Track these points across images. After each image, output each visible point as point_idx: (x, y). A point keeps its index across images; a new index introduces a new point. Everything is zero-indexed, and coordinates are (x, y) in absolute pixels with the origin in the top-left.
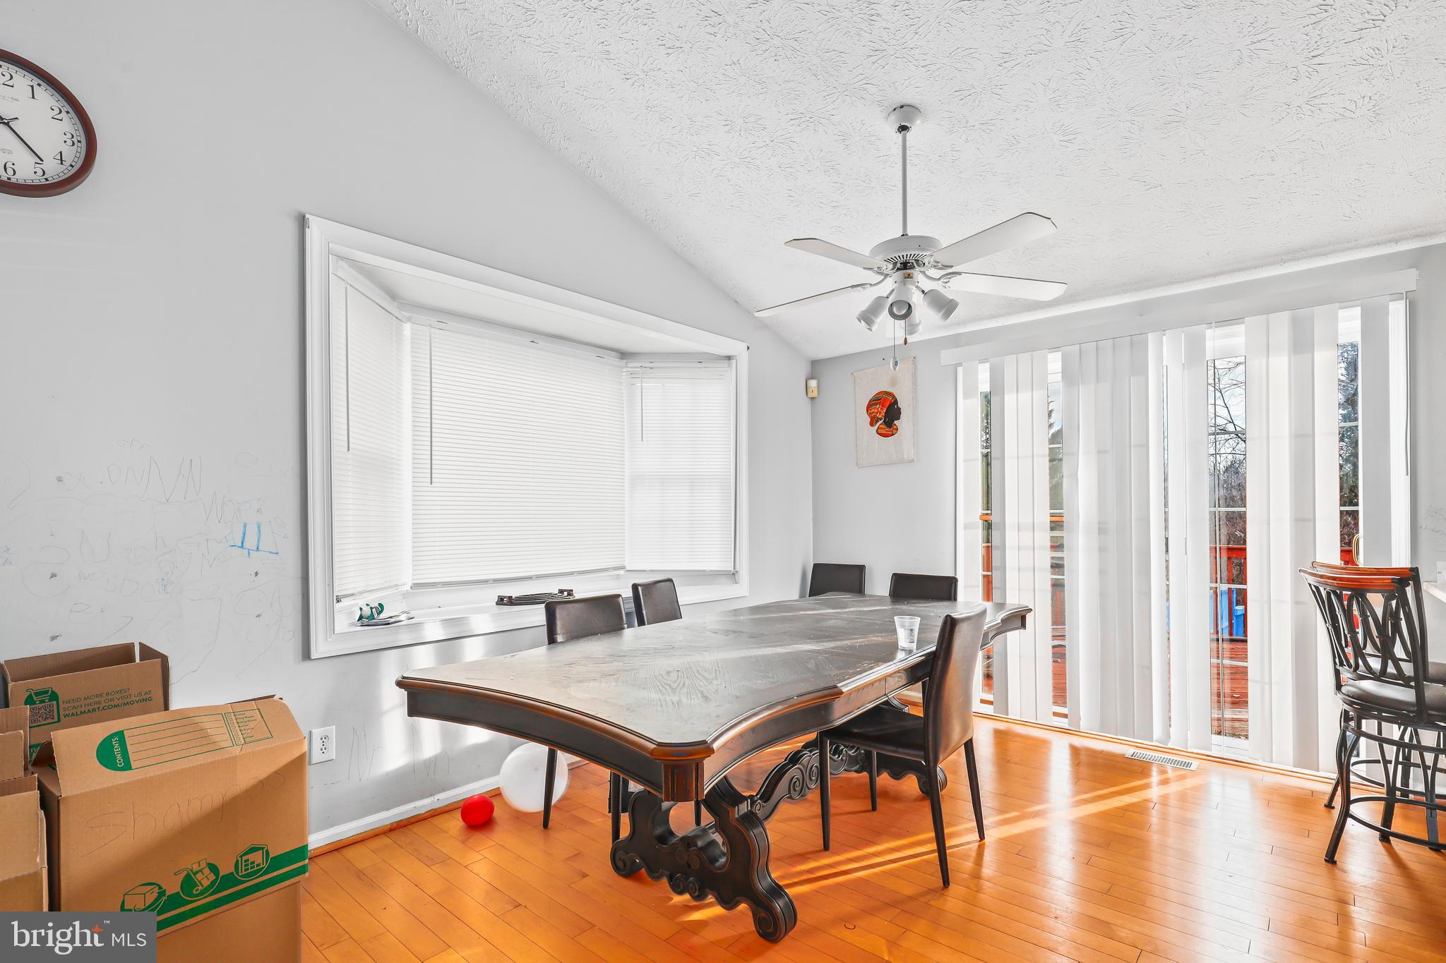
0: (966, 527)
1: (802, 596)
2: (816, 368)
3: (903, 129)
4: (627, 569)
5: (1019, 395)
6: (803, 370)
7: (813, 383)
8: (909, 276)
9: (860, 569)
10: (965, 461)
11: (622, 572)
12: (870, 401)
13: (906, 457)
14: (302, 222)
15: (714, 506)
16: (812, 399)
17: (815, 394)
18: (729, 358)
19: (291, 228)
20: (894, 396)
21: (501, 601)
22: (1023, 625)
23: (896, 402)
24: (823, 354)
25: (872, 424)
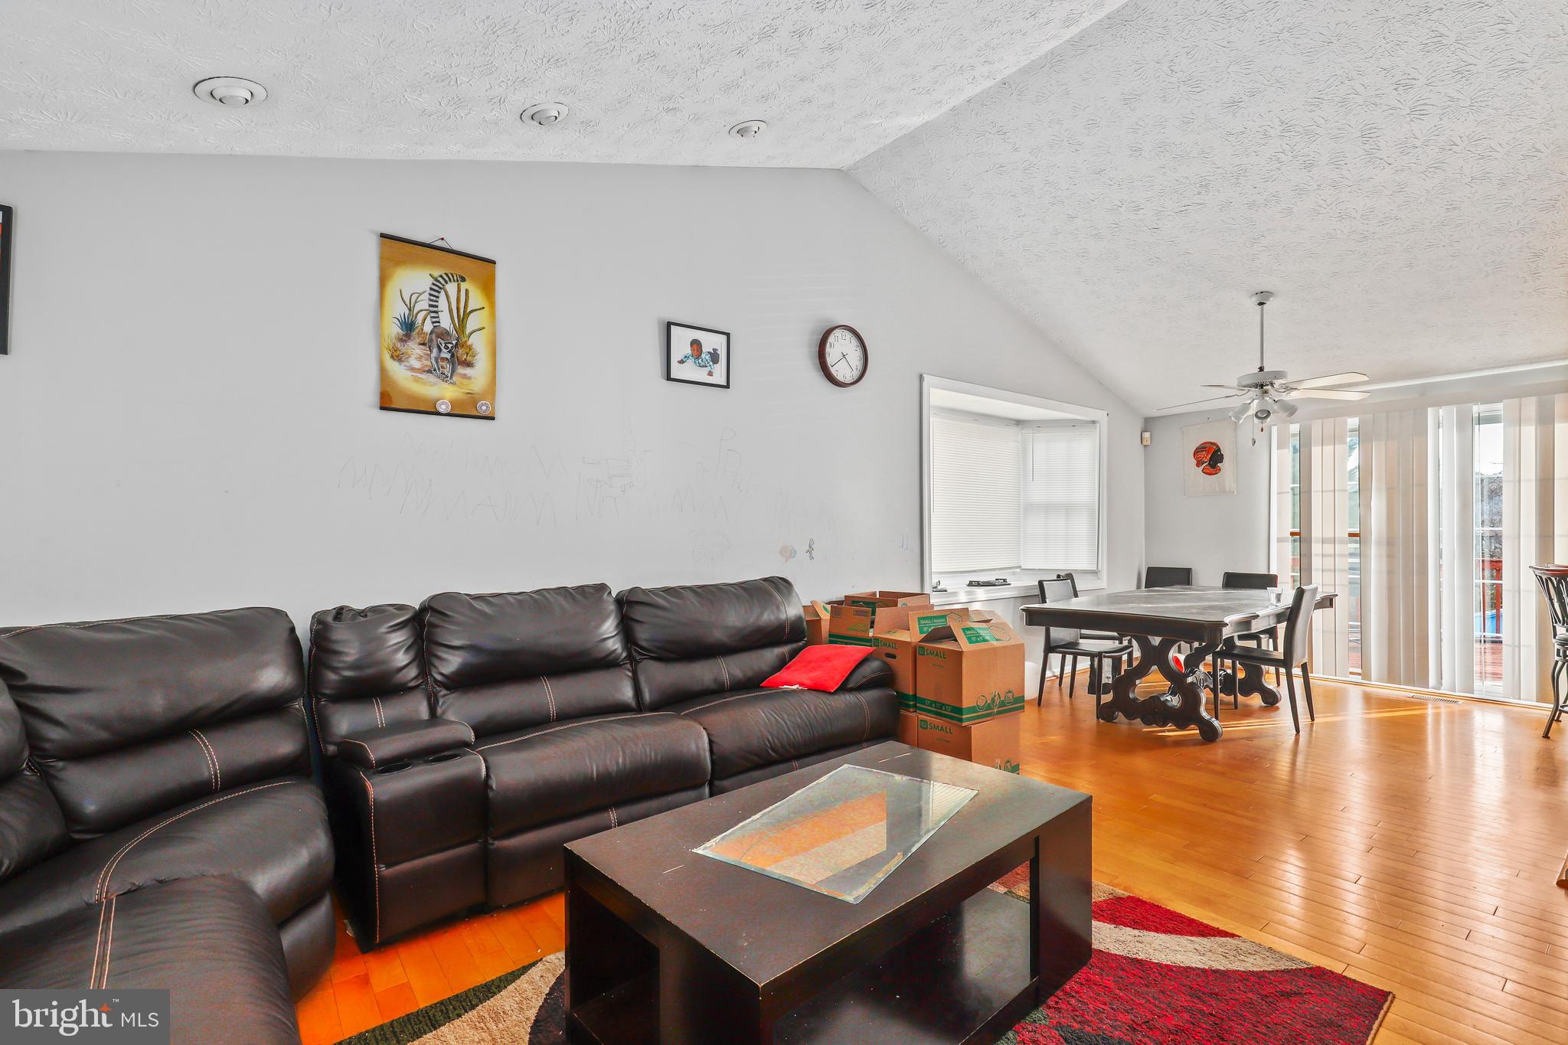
0: (1280, 540)
1: (1139, 587)
2: (1149, 424)
3: (1261, 304)
4: (1023, 567)
5: (1324, 447)
6: (1138, 426)
7: (1147, 435)
8: (1266, 392)
9: (1188, 571)
10: (1278, 493)
11: (1018, 570)
12: (1197, 449)
13: (1227, 488)
14: (921, 378)
15: (1082, 526)
16: (1145, 446)
17: (1149, 443)
18: (1094, 422)
19: (916, 381)
20: (1217, 446)
21: (971, 584)
22: (1331, 605)
23: (1219, 450)
24: (1155, 413)
25: (1198, 465)
